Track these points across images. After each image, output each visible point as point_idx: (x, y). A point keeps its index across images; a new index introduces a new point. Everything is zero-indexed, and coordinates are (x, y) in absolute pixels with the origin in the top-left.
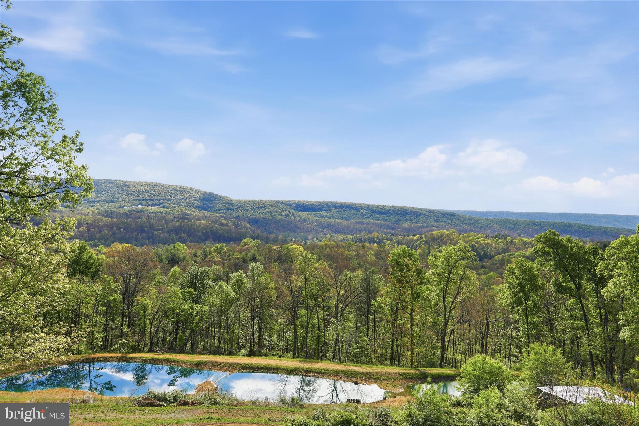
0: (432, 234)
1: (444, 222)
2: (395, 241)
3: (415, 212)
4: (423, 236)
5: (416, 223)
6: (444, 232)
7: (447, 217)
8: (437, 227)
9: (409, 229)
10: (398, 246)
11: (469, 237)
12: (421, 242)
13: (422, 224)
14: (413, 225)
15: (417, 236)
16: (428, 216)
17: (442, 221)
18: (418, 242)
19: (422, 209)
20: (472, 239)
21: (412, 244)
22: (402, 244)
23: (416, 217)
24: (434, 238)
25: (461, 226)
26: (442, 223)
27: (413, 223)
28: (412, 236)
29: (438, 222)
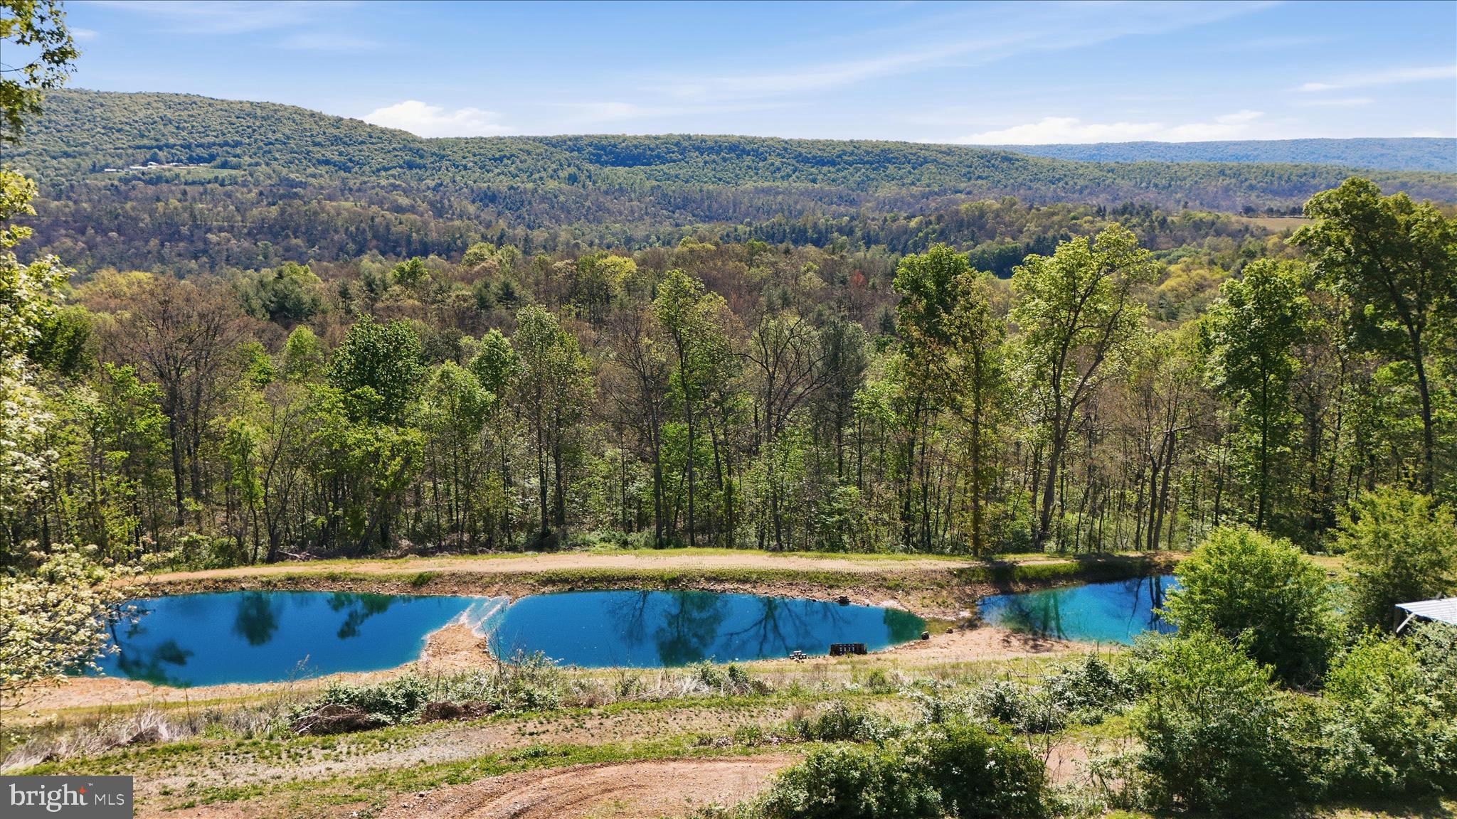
0: (957, 212)
1: (986, 178)
2: (859, 234)
3: (910, 157)
4: (933, 218)
5: (913, 184)
6: (989, 206)
7: (993, 166)
8: (969, 193)
9: (896, 201)
10: (868, 248)
11: (1054, 214)
12: (927, 234)
13: (928, 186)
14: (904, 191)
15: (917, 219)
16: (943, 163)
17: (979, 177)
18: (921, 234)
19: (929, 146)
20: (1062, 220)
21: (903, 241)
22: (877, 242)
23: (914, 169)
24: (962, 220)
25: (1030, 188)
26: (980, 182)
27: (903, 185)
28: (905, 219)
29: (970, 179)
